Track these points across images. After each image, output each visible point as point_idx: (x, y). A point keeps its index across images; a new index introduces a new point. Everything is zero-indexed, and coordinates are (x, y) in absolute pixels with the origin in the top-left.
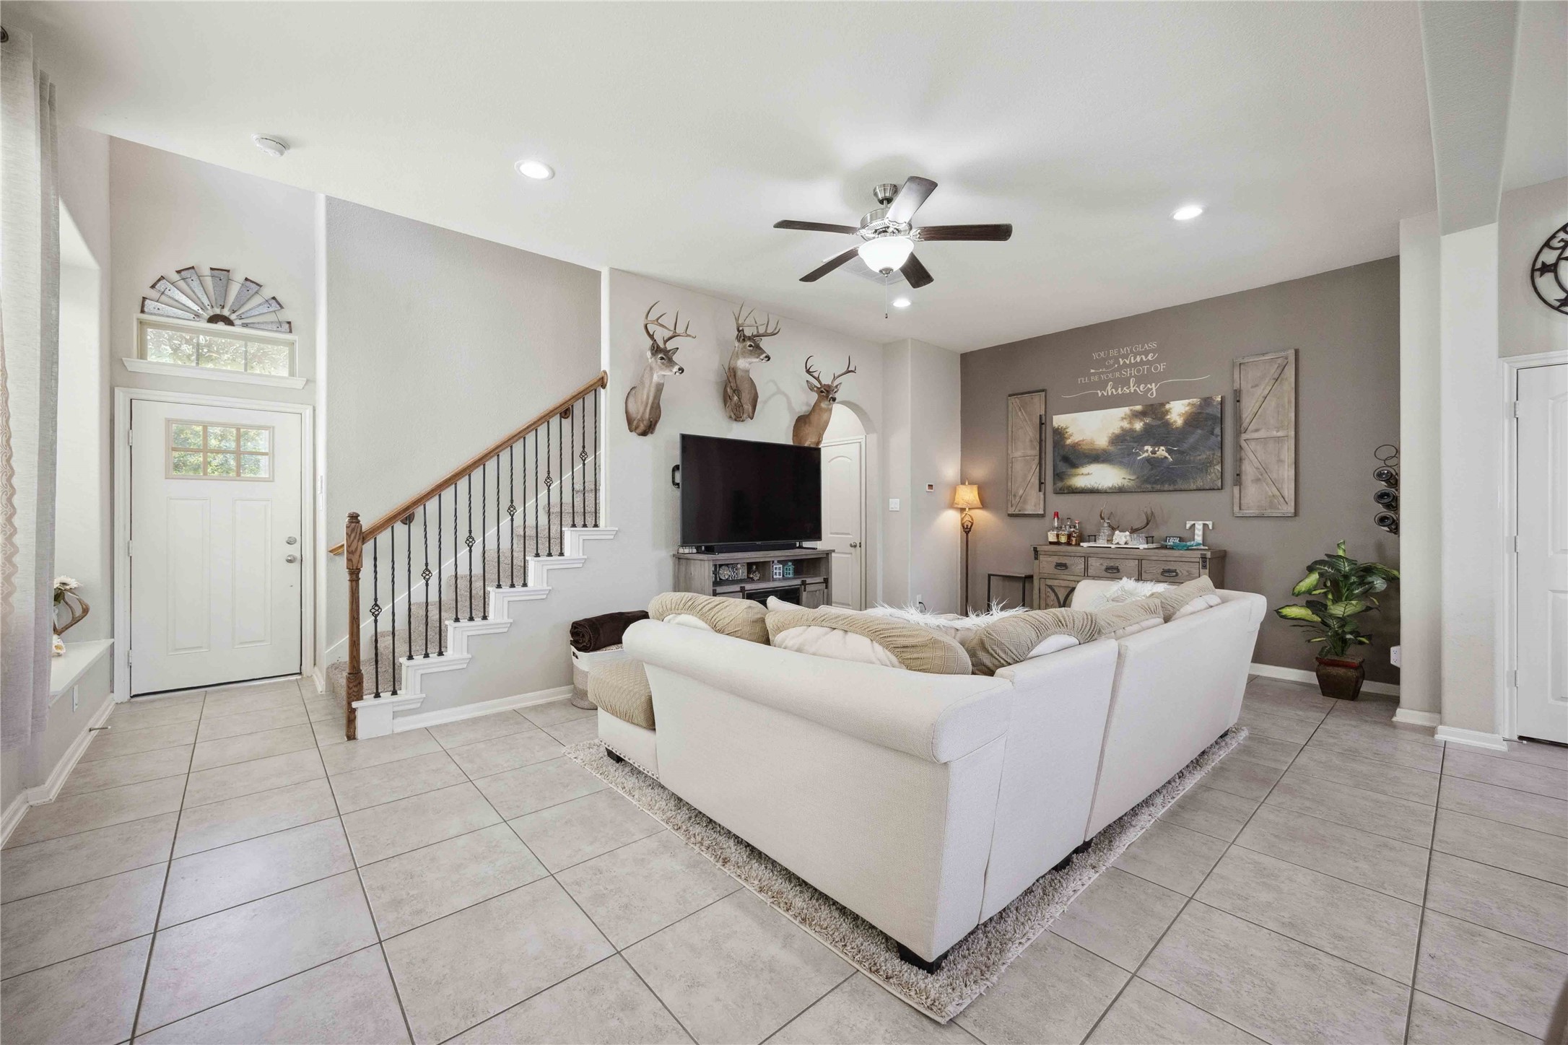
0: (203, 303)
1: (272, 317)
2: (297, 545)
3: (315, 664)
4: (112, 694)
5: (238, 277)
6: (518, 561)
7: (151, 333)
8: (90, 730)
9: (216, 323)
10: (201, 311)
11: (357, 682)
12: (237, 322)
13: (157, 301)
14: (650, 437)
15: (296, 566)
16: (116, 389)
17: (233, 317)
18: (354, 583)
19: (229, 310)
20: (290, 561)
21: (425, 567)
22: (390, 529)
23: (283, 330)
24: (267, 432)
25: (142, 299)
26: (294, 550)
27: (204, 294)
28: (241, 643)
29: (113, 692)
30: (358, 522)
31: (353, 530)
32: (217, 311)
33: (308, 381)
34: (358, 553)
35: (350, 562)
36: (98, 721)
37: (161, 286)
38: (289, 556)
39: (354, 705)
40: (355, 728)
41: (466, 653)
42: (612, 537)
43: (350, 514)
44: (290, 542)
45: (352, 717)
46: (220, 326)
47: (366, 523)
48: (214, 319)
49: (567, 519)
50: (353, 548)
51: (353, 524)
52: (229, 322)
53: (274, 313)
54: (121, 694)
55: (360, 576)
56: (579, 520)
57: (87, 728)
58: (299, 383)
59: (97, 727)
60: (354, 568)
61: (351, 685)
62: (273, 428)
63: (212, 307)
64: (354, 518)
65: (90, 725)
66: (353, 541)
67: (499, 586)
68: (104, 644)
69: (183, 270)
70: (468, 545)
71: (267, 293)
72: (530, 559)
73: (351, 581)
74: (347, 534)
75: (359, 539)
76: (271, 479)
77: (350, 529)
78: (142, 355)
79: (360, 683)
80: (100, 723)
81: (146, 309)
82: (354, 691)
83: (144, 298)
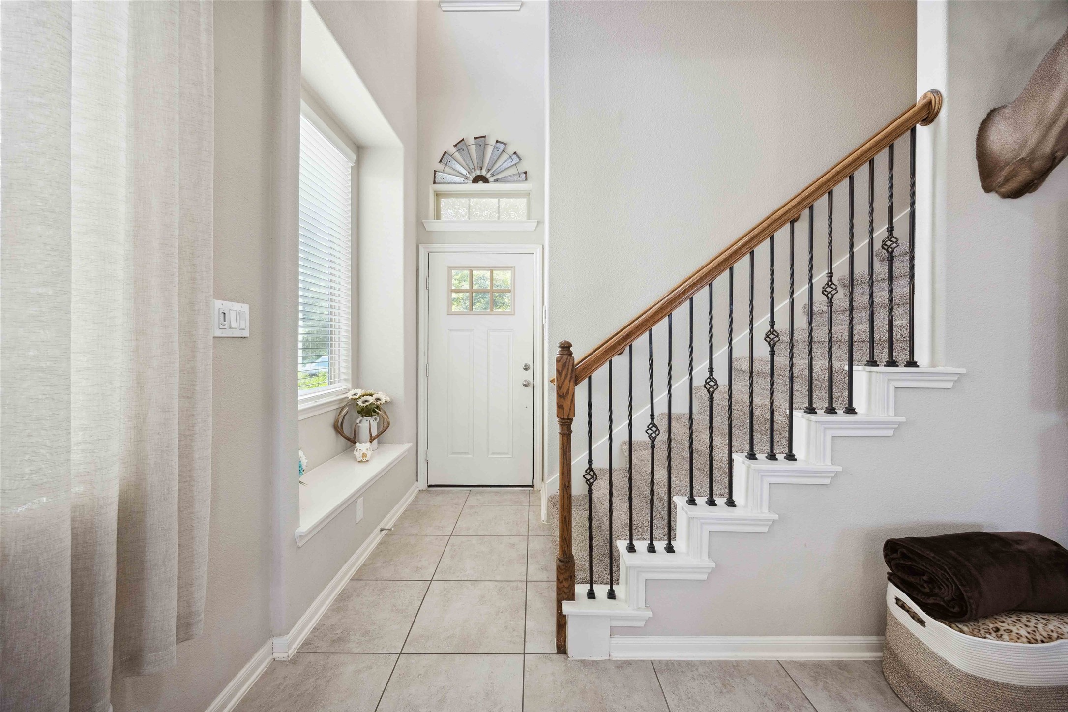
0: (469, 168)
1: (513, 171)
2: (531, 371)
3: (543, 480)
4: (417, 483)
5: (492, 141)
6: (780, 419)
7: (443, 201)
8: (381, 530)
9: (477, 183)
10: (468, 175)
11: (568, 574)
12: (491, 179)
13: (443, 172)
14: (1026, 200)
15: (530, 389)
16: (420, 246)
17: (488, 176)
18: (565, 438)
19: (485, 171)
20: (525, 385)
21: (650, 421)
22: (607, 364)
23: (521, 179)
24: (510, 271)
25: (434, 172)
26: (528, 376)
27: (470, 160)
28: (493, 453)
29: (417, 481)
30: (570, 354)
31: (564, 366)
32: (478, 173)
33: (539, 223)
34: (570, 397)
35: (561, 410)
36: (388, 523)
37: (445, 160)
38: (525, 381)
39: (567, 607)
40: (566, 638)
41: (707, 558)
42: (950, 385)
43: (561, 343)
44: (526, 368)
45: (563, 623)
46: (481, 185)
47: (579, 354)
48: (476, 180)
49: (862, 352)
50: (564, 390)
51: (565, 358)
52: (485, 180)
53: (515, 166)
54: (422, 484)
55: (573, 427)
56: (882, 355)
57: (379, 528)
58: (532, 225)
59: (386, 528)
60: (566, 417)
61: (561, 578)
62: (515, 267)
63: (475, 170)
64: (566, 348)
65: (381, 525)
66: (564, 380)
67: (752, 456)
68: (407, 446)
69: (458, 144)
70: (708, 391)
71: (511, 150)
72: (799, 416)
73: (562, 434)
74: (558, 370)
75: (571, 378)
76: (513, 313)
77: (561, 363)
78: (438, 217)
79: (571, 577)
80: (389, 525)
81: (436, 181)
82: (564, 586)
83: (435, 171)
